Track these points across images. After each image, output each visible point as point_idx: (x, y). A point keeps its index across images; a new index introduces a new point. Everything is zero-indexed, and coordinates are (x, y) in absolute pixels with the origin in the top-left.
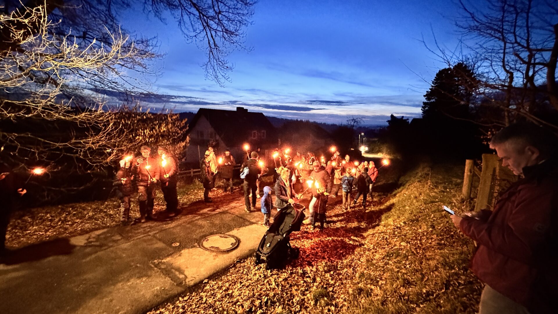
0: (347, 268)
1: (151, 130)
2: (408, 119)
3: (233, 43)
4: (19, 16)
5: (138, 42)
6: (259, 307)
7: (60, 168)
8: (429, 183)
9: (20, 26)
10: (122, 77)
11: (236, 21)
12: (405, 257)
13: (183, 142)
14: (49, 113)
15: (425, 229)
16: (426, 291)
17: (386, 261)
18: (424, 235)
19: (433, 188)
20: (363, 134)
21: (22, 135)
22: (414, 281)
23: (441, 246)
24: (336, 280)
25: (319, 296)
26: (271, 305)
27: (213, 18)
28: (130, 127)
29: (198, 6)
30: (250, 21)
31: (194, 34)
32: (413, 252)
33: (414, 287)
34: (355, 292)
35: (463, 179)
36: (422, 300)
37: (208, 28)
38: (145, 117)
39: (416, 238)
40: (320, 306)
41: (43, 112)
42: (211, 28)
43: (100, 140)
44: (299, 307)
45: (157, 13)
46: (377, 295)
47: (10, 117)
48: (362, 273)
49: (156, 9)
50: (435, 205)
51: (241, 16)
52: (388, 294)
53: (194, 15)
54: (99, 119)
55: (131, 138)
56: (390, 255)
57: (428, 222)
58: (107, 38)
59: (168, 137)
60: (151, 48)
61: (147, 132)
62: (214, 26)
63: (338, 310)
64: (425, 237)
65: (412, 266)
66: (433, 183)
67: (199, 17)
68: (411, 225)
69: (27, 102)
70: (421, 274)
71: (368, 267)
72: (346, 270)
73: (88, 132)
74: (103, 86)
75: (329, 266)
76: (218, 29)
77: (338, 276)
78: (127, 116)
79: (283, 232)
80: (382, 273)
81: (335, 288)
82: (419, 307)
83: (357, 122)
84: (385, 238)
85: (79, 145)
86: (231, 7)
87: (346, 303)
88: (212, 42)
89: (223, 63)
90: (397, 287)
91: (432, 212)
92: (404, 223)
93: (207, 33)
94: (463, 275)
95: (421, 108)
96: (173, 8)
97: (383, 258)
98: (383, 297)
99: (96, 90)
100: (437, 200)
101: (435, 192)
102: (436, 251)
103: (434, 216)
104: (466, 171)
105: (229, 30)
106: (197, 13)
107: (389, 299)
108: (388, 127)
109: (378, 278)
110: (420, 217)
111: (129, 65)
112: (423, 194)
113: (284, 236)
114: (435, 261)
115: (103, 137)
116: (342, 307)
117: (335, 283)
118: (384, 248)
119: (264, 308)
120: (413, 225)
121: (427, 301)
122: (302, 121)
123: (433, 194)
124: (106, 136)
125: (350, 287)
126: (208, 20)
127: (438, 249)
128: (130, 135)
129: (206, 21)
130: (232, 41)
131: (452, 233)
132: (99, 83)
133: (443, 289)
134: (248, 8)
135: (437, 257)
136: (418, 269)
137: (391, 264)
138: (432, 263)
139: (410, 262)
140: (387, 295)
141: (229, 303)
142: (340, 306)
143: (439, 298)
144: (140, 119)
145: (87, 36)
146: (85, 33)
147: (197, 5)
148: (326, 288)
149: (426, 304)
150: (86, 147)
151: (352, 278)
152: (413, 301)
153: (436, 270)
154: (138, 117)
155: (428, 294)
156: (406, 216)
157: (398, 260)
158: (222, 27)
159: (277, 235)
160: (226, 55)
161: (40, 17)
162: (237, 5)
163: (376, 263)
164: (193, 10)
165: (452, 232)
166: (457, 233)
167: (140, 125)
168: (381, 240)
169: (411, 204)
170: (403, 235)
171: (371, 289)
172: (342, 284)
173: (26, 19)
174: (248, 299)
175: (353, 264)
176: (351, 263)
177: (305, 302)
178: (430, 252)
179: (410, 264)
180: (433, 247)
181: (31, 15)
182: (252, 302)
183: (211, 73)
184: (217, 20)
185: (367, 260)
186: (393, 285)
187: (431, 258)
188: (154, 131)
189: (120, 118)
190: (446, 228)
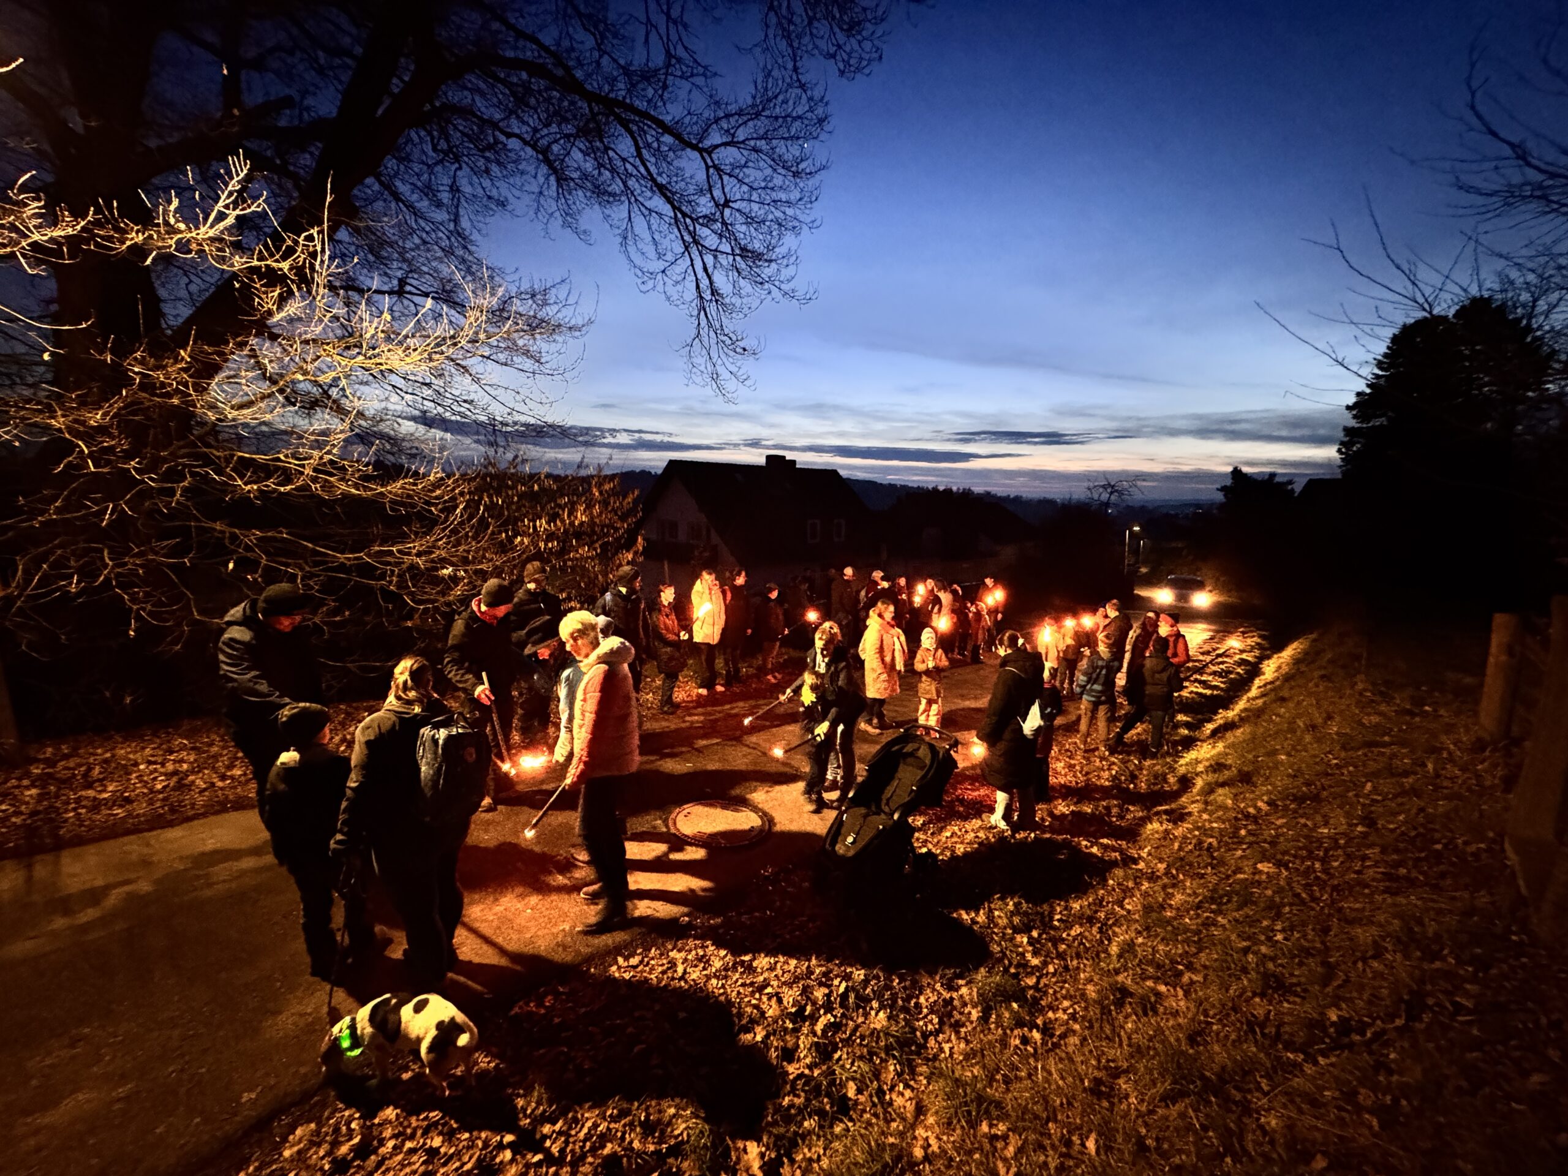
0: (1081, 925)
1: (552, 519)
2: (1290, 482)
3: (761, 283)
4: (272, 255)
5: (523, 296)
6: (823, 1006)
7: (347, 613)
8: (1360, 686)
9: (273, 278)
10: (487, 388)
11: (768, 223)
12: (1269, 908)
13: (628, 551)
14: (326, 481)
15: (1343, 828)
16: (1339, 1017)
17: (1206, 915)
18: (1337, 846)
19: (1373, 701)
20: (1137, 529)
21: (269, 534)
22: (1299, 984)
23: (1395, 884)
24: (1046, 956)
25: (995, 995)
26: (858, 1007)
27: (709, 220)
28: (501, 514)
29: (670, 191)
30: (808, 220)
31: (661, 265)
32: (1298, 895)
33: (1298, 1000)
34: (1107, 998)
35: (1484, 675)
36: (1324, 1043)
37: (695, 248)
38: (536, 487)
39: (1310, 852)
40: (999, 1024)
41: (315, 480)
42: (703, 246)
43: (434, 547)
44: (936, 1020)
45: (569, 217)
46: (1176, 1014)
47: (249, 492)
48: (1128, 945)
49: (566, 208)
50: (1383, 754)
51: (783, 209)
52: (1211, 1013)
53: (660, 215)
54: (434, 494)
55: (502, 541)
56: (1221, 897)
57: (1351, 805)
58: (451, 291)
59: (590, 536)
60: (555, 308)
61: (542, 524)
62: (710, 240)
63: (1053, 1044)
64: (1340, 852)
65: (1293, 939)
66: (1374, 684)
67: (673, 221)
68: (1295, 811)
69: (282, 457)
70: (1324, 964)
71: (1148, 929)
72: (1076, 930)
73: (409, 525)
74: (440, 410)
75: (1026, 914)
76: (722, 248)
77: (1056, 947)
78: (495, 484)
79: (893, 806)
80: (1194, 950)
81: (1044, 981)
82: (1316, 1063)
83: (1120, 493)
84: (1206, 845)
85: (389, 559)
86: (755, 185)
87: (1077, 1027)
88: (705, 283)
89: (734, 338)
90: (1240, 996)
91: (1366, 775)
92: (1268, 803)
93: (692, 260)
94: (1474, 980)
95: (1336, 447)
96: (608, 202)
97: (1199, 906)
98: (1193, 1019)
99: (425, 420)
100: (1386, 738)
101: (1380, 714)
102: (1378, 898)
103: (1375, 789)
104: (1494, 649)
105: (750, 247)
106: (667, 209)
107: (1215, 1027)
108: (1221, 506)
109: (1179, 963)
110: (1324, 789)
111: (502, 357)
112: (1338, 718)
113: (896, 816)
114: (1374, 930)
115: (441, 539)
116: (1063, 1036)
117: (1045, 964)
118: (1202, 876)
119: (839, 1012)
120: (1301, 811)
121: (1342, 1048)
122: (951, 490)
123: (1375, 719)
124: (449, 537)
125: (1092, 980)
126: (698, 227)
127: (1384, 892)
128: (500, 533)
129: (691, 228)
130: (758, 279)
131: (1439, 847)
132: (432, 405)
133: (1400, 1017)
134: (802, 185)
135: (1381, 918)
136: (1314, 948)
137: (1223, 926)
138: (1364, 935)
139: (1286, 924)
140: (1206, 1015)
141: (743, 985)
142: (1058, 1033)
143: (1387, 1044)
144: (525, 492)
145: (408, 288)
146: (402, 282)
147: (667, 189)
148: (1015, 976)
149: (1338, 1056)
150: (403, 563)
151: (1098, 955)
152: (1294, 1043)
153: (1374, 957)
154: (522, 488)
155: (1344, 1026)
156: (1279, 784)
157: (1247, 916)
158: (733, 243)
159: (875, 814)
160: (741, 315)
161: (313, 255)
162: (772, 177)
163: (1175, 918)
164: (658, 203)
165: (1438, 842)
166: (1456, 846)
167: (524, 506)
168: (1191, 851)
169: (1294, 748)
170: (1265, 841)
171: (1158, 994)
172: (1066, 968)
173: (284, 260)
174: (794, 982)
175: (1102, 915)
176: (1096, 912)
177: (954, 1008)
178: (1356, 901)
179: (1288, 930)
180: (1367, 886)
181: (296, 251)
182: (806, 991)
183: (702, 368)
184: (718, 226)
185: (1144, 906)
186: (1227, 990)
187: (1361, 919)
188: (558, 523)
189: (480, 490)
190: (1415, 828)
